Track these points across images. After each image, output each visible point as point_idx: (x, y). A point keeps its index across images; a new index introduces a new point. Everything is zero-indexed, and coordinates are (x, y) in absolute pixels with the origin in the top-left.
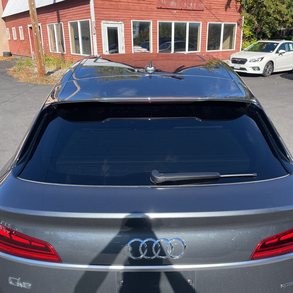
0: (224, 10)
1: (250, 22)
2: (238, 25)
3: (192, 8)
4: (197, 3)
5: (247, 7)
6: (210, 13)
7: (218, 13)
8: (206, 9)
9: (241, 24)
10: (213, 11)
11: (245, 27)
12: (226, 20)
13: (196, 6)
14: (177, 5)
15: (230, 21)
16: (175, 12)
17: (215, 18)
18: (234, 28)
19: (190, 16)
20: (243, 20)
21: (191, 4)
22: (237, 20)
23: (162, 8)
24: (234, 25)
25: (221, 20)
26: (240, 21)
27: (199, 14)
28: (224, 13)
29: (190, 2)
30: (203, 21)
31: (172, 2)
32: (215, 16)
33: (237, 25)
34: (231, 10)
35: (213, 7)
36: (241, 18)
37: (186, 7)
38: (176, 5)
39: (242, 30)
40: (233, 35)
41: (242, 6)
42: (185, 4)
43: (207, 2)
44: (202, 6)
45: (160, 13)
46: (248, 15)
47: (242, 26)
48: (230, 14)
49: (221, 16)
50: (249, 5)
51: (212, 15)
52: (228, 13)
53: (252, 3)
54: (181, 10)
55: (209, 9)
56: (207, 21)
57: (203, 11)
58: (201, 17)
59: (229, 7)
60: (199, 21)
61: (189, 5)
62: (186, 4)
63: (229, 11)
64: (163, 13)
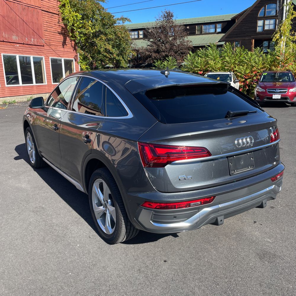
0: (62, 47)
1: (85, 58)
2: (76, 60)
3: (33, 43)
4: (37, 39)
5: (80, 45)
6: (50, 49)
7: (57, 49)
8: (46, 44)
9: (77, 60)
10: (53, 48)
11: (81, 62)
12: (65, 56)
13: (37, 42)
14: (19, 39)
15: (69, 57)
16: (18, 46)
17: (55, 53)
18: (72, 63)
19: (32, 51)
20: (78, 56)
21: (32, 40)
22: (74, 56)
23: (4, 41)
24: (72, 61)
25: (60, 55)
26: (76, 57)
27: (41, 50)
28: (62, 49)
29: (31, 38)
30: (46, 56)
31: (14, 36)
32: (55, 52)
33: (74, 60)
34: (67, 47)
35: (52, 43)
36: (77, 55)
37: (28, 42)
38: (17, 39)
39: (79, 65)
40: (73, 69)
41: (76, 44)
42: (26, 39)
43: (46, 38)
44: (43, 42)
45: (2, 46)
46: (82, 52)
47: (79, 61)
48: (67, 50)
49: (60, 52)
50: (81, 44)
51: (52, 51)
52: (66, 50)
53: (84, 42)
54: (24, 44)
55: (49, 45)
56: (48, 56)
57: (44, 46)
58: (44, 52)
59: (66, 45)
60: (42, 56)
61: (31, 41)
62: (28, 38)
63: (66, 48)
64: (5, 46)
